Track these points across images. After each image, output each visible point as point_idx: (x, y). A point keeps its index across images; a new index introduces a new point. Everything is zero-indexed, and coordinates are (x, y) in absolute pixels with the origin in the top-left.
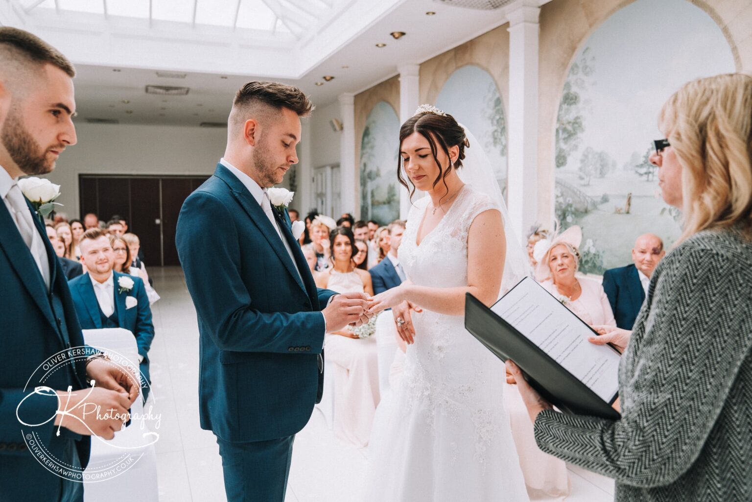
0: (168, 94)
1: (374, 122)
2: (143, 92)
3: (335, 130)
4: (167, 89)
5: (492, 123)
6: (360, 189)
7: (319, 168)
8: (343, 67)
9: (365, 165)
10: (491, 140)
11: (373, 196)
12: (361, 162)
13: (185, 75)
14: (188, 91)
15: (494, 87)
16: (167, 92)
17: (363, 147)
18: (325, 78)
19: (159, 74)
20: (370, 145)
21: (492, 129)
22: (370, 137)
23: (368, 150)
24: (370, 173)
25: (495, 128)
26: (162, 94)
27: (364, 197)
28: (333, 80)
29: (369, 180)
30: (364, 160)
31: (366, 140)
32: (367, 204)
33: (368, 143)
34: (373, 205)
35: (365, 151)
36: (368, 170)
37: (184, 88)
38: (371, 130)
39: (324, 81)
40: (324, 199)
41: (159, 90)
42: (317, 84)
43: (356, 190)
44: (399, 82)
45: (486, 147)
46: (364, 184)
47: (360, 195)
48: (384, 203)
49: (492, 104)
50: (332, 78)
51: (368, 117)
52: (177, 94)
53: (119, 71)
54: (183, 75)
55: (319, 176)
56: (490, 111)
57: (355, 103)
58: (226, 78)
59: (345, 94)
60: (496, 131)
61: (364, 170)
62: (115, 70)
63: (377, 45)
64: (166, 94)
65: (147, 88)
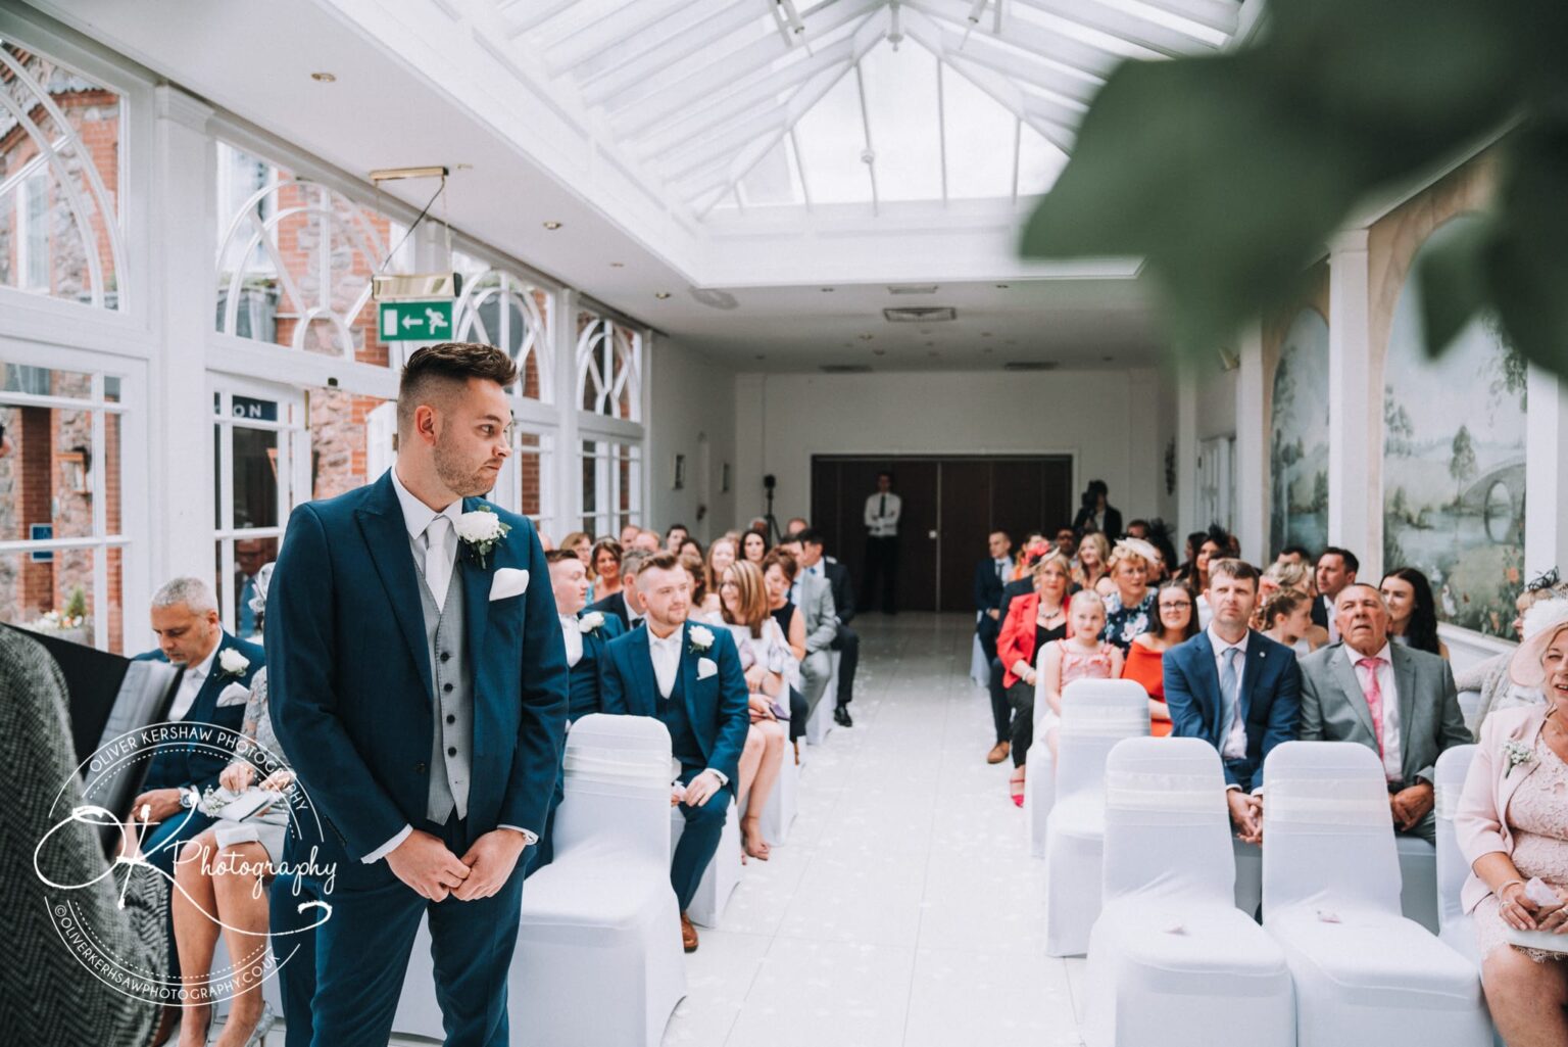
0: (924, 321)
1: (1293, 349)
2: (883, 320)
3: (1223, 368)
4: (919, 311)
5: (1504, 340)
6: (1270, 481)
7: (1209, 439)
9: (1279, 434)
10: (1503, 376)
11: (1291, 496)
12: (1272, 429)
13: (936, 288)
14: (953, 314)
16: (921, 318)
17: (1276, 400)
19: (896, 290)
20: (1286, 395)
21: (1503, 353)
22: (1288, 379)
23: (1283, 405)
24: (1287, 449)
25: (1510, 350)
26: (914, 320)
27: (1277, 498)
29: (1285, 464)
30: (1278, 425)
31: (1281, 385)
32: (1282, 512)
33: (1284, 391)
34: (1291, 514)
35: (1279, 407)
36: (1283, 444)
37: (946, 308)
38: (1289, 367)
40: (1215, 499)
41: (905, 316)
43: (1265, 484)
44: (1328, 269)
45: (1494, 391)
46: (1276, 472)
47: (1269, 493)
48: (1309, 511)
51: (1284, 338)
52: (938, 319)
53: (831, 290)
54: (933, 288)
55: (1209, 457)
58: (1006, 286)
60: (1511, 357)
61: (1278, 445)
62: (825, 290)
64: (919, 321)
65: (886, 313)
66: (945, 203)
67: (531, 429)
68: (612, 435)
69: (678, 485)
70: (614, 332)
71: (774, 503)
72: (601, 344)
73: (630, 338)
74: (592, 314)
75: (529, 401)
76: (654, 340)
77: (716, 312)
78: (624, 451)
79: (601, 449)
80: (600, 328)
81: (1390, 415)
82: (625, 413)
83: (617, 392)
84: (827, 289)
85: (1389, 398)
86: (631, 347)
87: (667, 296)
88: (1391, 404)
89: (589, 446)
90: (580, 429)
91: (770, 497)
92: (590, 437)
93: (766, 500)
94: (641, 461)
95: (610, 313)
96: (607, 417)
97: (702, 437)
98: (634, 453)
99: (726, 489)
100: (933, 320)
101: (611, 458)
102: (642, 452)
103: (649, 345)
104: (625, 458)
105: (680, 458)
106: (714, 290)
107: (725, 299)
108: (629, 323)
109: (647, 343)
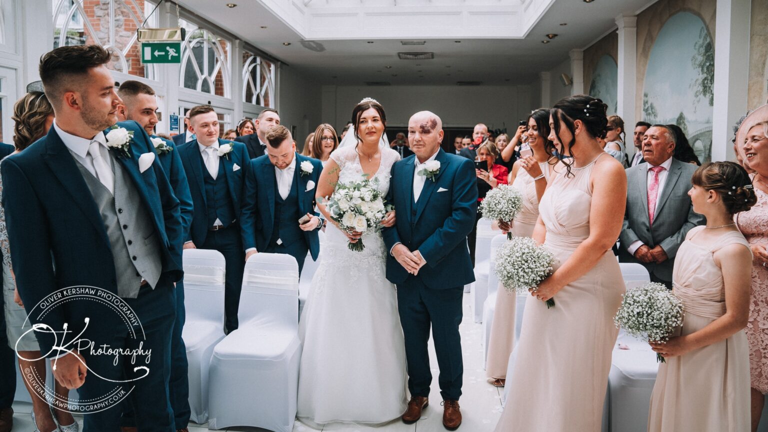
0: (418, 59)
1: (599, 75)
2: (397, 59)
3: (565, 84)
4: (416, 54)
5: (702, 70)
8: (562, 25)
10: (701, 89)
14: (433, 55)
15: (705, 32)
16: (416, 57)
18: (548, 36)
21: (701, 77)
22: (596, 90)
25: (705, 75)
26: (413, 59)
28: (556, 37)
37: (429, 53)
38: (596, 83)
39: (548, 39)
41: (408, 56)
42: (542, 42)
44: (617, 35)
49: (703, 50)
50: (555, 35)
51: (594, 70)
52: (425, 59)
53: (372, 42)
54: (424, 42)
56: (700, 58)
57: (584, 59)
59: (575, 50)
60: (706, 79)
62: (369, 42)
64: (415, 59)
65: (399, 55)
67: (221, 111)
70: (261, 62)
72: (255, 69)
73: (269, 66)
74: (251, 53)
75: (218, 97)
76: (281, 67)
77: (314, 53)
80: (254, 61)
81: (646, 108)
83: (263, 93)
85: (646, 99)
86: (270, 70)
87: (289, 44)
88: (647, 102)
90: (244, 112)
95: (259, 52)
96: (258, 105)
97: (305, 117)
100: (422, 59)
103: (279, 69)
106: (313, 41)
108: (268, 58)
109: (278, 68)
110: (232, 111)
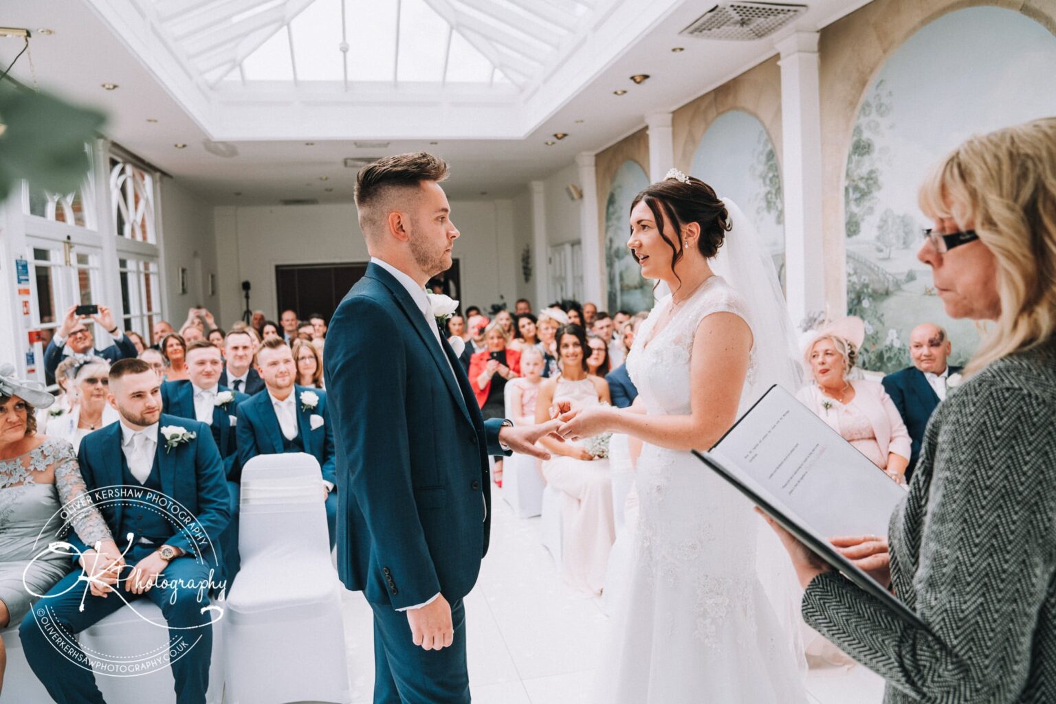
1: (620, 187)
2: (342, 166)
3: (573, 199)
5: (764, 182)
6: (606, 270)
7: (556, 245)
8: (577, 122)
9: (611, 241)
10: (764, 204)
11: (622, 279)
12: (605, 237)
13: (388, 144)
15: (765, 137)
17: (608, 219)
18: (556, 136)
19: (358, 144)
20: (616, 216)
21: (764, 190)
22: (616, 205)
23: (614, 222)
24: (617, 252)
25: (768, 188)
27: (611, 281)
28: (566, 138)
29: (616, 260)
30: (610, 234)
31: (611, 209)
32: (616, 289)
33: (613, 214)
34: (622, 290)
35: (610, 224)
36: (615, 246)
38: (617, 198)
39: (555, 139)
40: (564, 285)
41: (359, 163)
42: (547, 144)
43: (602, 273)
44: (647, 135)
45: (758, 213)
46: (610, 264)
47: (606, 278)
48: (636, 288)
49: (763, 158)
50: (565, 135)
51: (613, 180)
53: (312, 144)
54: (385, 144)
55: (558, 259)
56: (761, 168)
57: (597, 165)
58: (436, 143)
59: (584, 153)
60: (769, 193)
61: (611, 248)
62: (307, 144)
63: (616, 93)
66: (396, 84)
67: (83, 250)
68: (138, 254)
69: (184, 291)
70: (134, 176)
71: (250, 300)
72: (125, 183)
73: (143, 178)
74: (118, 158)
75: (79, 228)
76: (161, 180)
77: (220, 159)
78: (146, 267)
79: (131, 265)
80: (123, 171)
82: (145, 238)
83: (139, 220)
84: (309, 144)
86: (144, 185)
87: (184, 146)
89: (123, 263)
90: (118, 250)
91: (247, 297)
92: (124, 256)
93: (244, 300)
94: (158, 274)
95: (129, 158)
97: (195, 254)
98: (153, 268)
99: (213, 293)
101: (139, 272)
102: (158, 266)
103: (158, 185)
104: (147, 272)
105: (183, 271)
106: (223, 143)
107: (230, 149)
108: (143, 165)
109: (156, 182)
110: (99, 250)
